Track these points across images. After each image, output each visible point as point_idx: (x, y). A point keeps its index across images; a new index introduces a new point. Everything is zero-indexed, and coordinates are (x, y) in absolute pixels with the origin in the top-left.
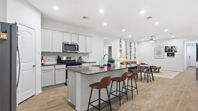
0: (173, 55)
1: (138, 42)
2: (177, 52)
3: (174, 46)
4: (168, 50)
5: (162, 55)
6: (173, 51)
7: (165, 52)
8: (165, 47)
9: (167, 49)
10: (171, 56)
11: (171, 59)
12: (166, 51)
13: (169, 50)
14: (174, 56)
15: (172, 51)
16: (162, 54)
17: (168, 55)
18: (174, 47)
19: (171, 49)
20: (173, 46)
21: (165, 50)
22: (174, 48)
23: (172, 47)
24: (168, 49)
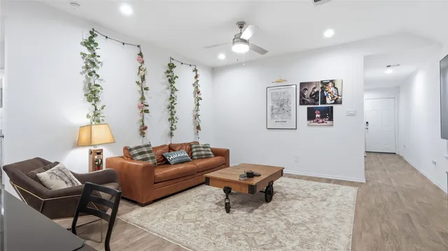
0: (328, 114)
1: (215, 71)
2: (341, 103)
3: (332, 81)
4: (311, 96)
5: (290, 115)
6: (328, 100)
7: (301, 104)
8: (302, 84)
9: (307, 94)
10: (322, 117)
11: (320, 130)
12: (303, 102)
13: (314, 97)
14: (331, 119)
15: (324, 102)
16: (289, 111)
17: (311, 116)
18: (330, 84)
19: (322, 91)
20: (326, 78)
21: (302, 95)
22: (332, 89)
23: (324, 84)
24: (310, 90)
